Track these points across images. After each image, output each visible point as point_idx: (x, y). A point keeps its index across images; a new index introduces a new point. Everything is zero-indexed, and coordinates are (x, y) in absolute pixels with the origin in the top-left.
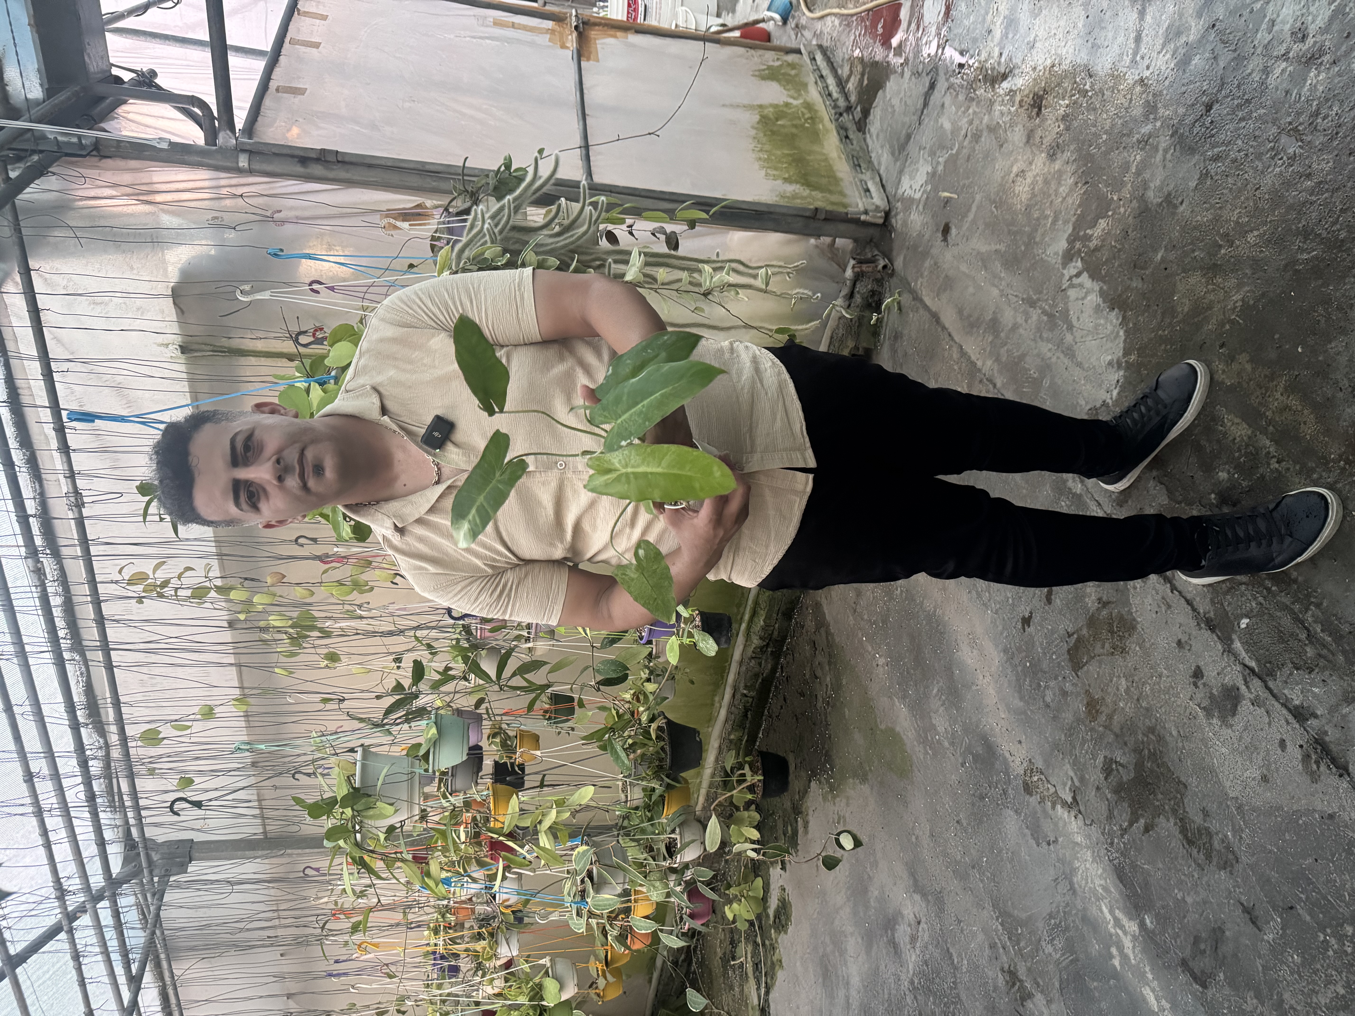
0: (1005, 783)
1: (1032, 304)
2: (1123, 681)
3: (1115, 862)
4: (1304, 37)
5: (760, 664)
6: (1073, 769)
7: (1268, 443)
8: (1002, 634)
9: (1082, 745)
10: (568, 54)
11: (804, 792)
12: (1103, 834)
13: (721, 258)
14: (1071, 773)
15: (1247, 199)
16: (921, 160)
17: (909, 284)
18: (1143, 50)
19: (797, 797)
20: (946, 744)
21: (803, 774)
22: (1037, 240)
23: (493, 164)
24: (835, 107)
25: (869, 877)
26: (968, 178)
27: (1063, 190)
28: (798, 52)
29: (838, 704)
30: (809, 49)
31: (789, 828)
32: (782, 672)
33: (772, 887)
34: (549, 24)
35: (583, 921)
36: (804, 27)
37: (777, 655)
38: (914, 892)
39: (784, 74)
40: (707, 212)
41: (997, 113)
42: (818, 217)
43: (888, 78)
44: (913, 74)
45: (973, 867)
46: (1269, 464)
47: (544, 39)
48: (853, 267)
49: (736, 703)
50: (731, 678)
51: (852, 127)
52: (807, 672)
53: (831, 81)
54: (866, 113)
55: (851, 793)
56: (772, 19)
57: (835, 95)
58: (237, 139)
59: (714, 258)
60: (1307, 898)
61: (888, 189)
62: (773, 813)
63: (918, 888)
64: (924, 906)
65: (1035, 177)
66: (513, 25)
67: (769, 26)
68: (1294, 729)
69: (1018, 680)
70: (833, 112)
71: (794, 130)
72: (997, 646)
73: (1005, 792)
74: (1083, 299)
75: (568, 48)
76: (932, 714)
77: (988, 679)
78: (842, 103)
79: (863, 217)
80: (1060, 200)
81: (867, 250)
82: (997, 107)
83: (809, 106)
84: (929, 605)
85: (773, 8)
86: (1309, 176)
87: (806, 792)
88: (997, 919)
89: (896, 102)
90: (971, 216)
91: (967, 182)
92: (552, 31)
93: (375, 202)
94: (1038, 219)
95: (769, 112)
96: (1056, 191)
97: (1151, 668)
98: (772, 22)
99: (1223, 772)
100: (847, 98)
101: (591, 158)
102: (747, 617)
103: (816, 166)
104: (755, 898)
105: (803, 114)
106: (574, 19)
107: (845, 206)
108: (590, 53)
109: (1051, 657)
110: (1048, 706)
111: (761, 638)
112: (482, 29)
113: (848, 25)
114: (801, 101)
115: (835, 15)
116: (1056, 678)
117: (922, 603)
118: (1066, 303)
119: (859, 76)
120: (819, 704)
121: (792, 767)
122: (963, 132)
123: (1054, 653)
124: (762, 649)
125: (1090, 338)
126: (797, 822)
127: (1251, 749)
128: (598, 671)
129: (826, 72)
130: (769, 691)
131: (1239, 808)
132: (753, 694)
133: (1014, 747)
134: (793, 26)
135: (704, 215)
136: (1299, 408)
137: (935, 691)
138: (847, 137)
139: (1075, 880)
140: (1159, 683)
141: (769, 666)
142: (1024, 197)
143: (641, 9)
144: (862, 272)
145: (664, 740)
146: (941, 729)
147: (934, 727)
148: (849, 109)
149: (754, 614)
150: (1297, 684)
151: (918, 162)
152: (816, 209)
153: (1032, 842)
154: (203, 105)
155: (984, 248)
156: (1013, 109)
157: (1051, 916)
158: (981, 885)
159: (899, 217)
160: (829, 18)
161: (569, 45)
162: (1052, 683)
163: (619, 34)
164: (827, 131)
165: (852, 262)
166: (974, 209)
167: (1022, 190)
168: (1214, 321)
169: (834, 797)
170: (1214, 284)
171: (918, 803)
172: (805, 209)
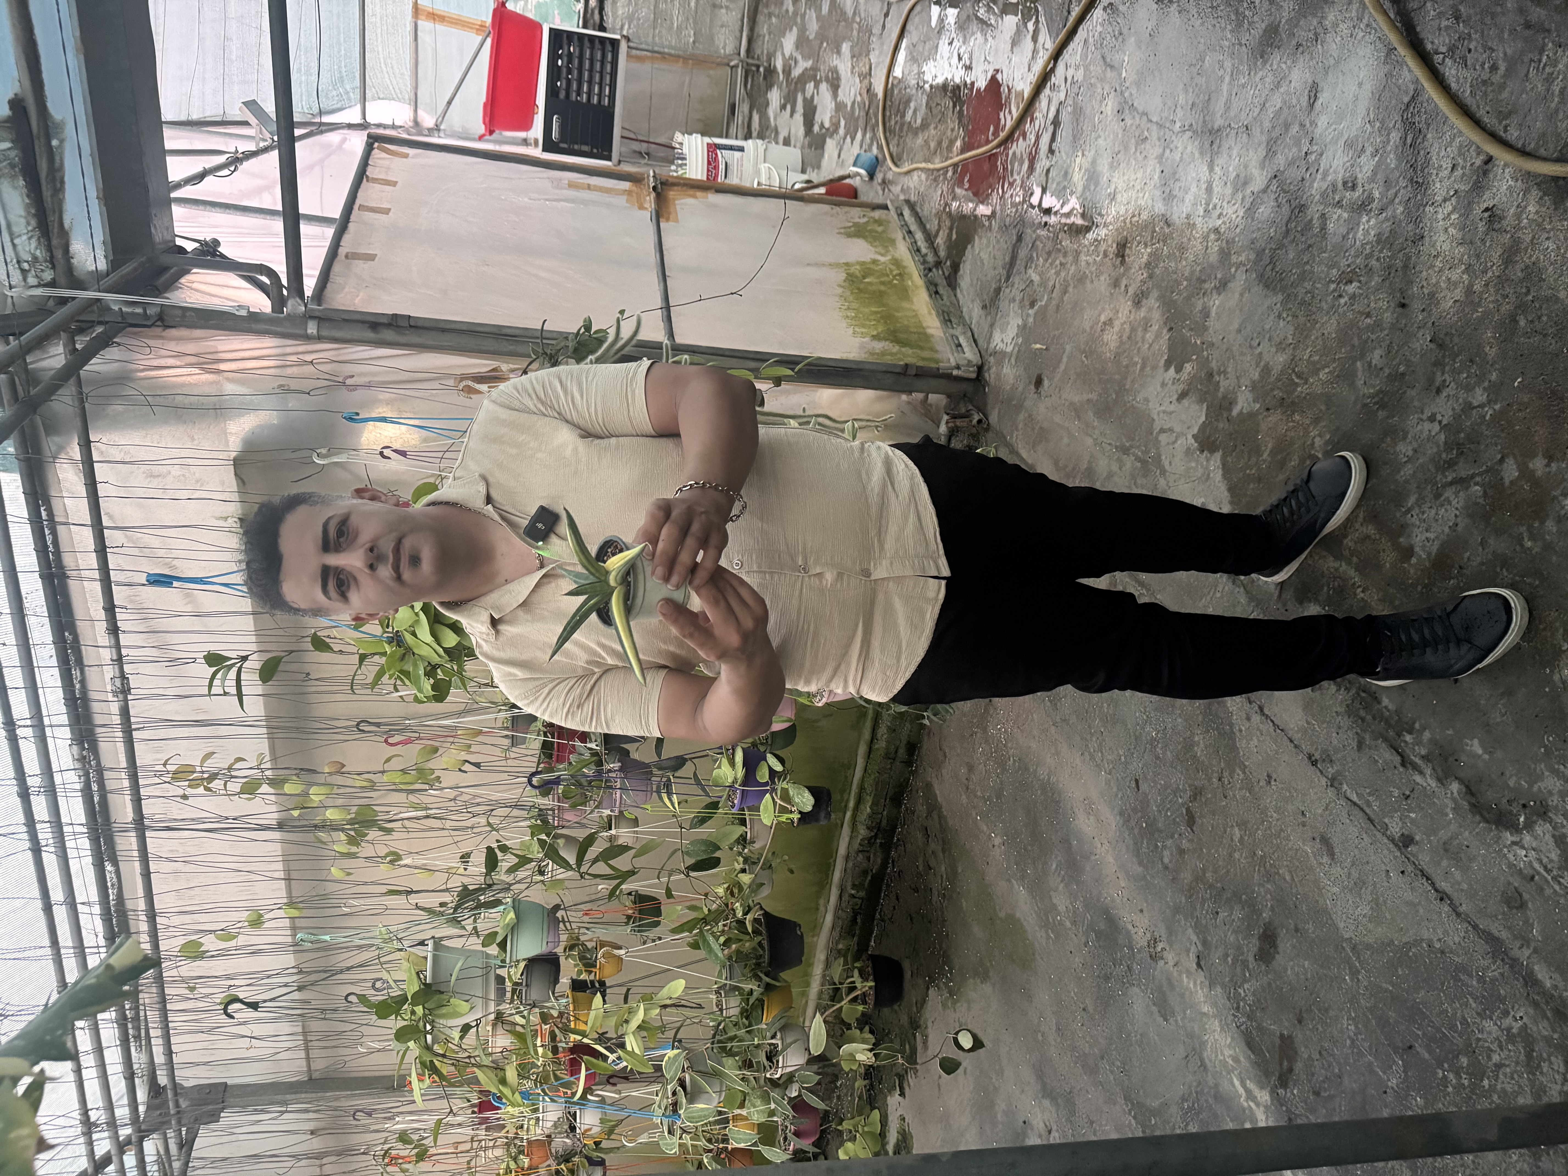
0: (1129, 959)
1: (1125, 451)
2: (1237, 832)
3: (1243, 1027)
4: (1354, 187)
5: (868, 859)
6: (1195, 932)
7: (1352, 572)
8: (1117, 795)
9: (1203, 905)
10: (646, 216)
11: (922, 1003)
12: (1229, 999)
13: (807, 413)
14: (1194, 938)
15: (1317, 338)
16: (1012, 313)
17: (1005, 438)
18: (1215, 200)
19: (915, 1009)
20: (1068, 924)
21: (920, 981)
22: (1127, 387)
23: (572, 326)
24: (924, 262)
25: (996, 1089)
26: (1058, 329)
27: (1149, 336)
28: (886, 207)
29: (954, 896)
30: (896, 205)
31: (907, 1047)
32: (893, 867)
33: (890, 1118)
34: (626, 185)
35: (675, 1140)
36: (891, 182)
37: (886, 847)
38: (1043, 1097)
39: (871, 231)
40: (793, 369)
41: (1083, 263)
42: (909, 372)
43: (975, 231)
44: (1000, 228)
45: (1102, 1058)
46: (1355, 595)
47: (622, 200)
48: (947, 423)
49: (843, 905)
50: (837, 876)
51: (942, 282)
52: (920, 864)
53: (919, 236)
54: (956, 267)
55: (972, 995)
56: (858, 174)
57: (924, 250)
58: (306, 307)
59: (801, 413)
60: (1424, 1034)
61: (981, 342)
62: (889, 1032)
63: (1047, 1092)
64: (1054, 1110)
65: (1122, 324)
66: (589, 187)
67: (856, 182)
68: (1395, 858)
69: (1135, 844)
70: (922, 267)
71: (882, 288)
72: (1113, 809)
73: (1130, 968)
74: (1174, 442)
75: (646, 209)
76: (1052, 893)
77: (1106, 846)
78: (931, 258)
79: (955, 372)
80: (1147, 346)
81: (962, 405)
82: (1083, 257)
83: (897, 262)
84: (1042, 773)
85: (859, 164)
86: (1368, 315)
87: (924, 1001)
88: (1130, 1113)
89: (984, 256)
90: (1062, 367)
91: (1057, 333)
92: (629, 193)
93: (450, 367)
94: (1127, 366)
95: (856, 270)
96: (1143, 338)
97: (1262, 813)
98: (858, 178)
99: (1336, 913)
100: (936, 252)
101: (673, 320)
102: (851, 804)
103: (906, 323)
104: (871, 1134)
105: (891, 271)
106: (652, 179)
107: (937, 361)
108: (669, 213)
109: (1166, 815)
110: (1166, 868)
111: (868, 828)
112: (557, 191)
113: (935, 180)
114: (889, 257)
115: (922, 169)
116: (1172, 837)
117: (1035, 771)
118: (1158, 449)
119: (947, 231)
120: (935, 899)
121: (908, 975)
122: (1051, 284)
123: (1168, 809)
124: (871, 841)
125: (1182, 481)
126: (915, 1037)
127: (1360, 884)
128: (688, 853)
129: (914, 227)
130: (880, 891)
131: (1354, 948)
132: (862, 894)
133: (1136, 918)
134: (880, 181)
135: (789, 372)
136: (1378, 537)
137: (1054, 866)
138: (937, 293)
139: (1205, 1055)
140: (1270, 828)
141: (879, 861)
142: (1113, 345)
143: (722, 167)
144: (956, 427)
145: (761, 935)
146: (1062, 908)
147: (1054, 907)
148: (938, 264)
149: (859, 800)
150: (1396, 811)
151: (1008, 315)
152: (906, 365)
153: (1160, 1020)
154: (271, 273)
155: (1076, 399)
156: (1098, 259)
157: (1184, 1099)
158: (1112, 1078)
159: (992, 371)
160: (915, 173)
161: (647, 205)
162: (1169, 843)
163: (699, 194)
164: (917, 287)
165: (946, 417)
166: (1065, 359)
167: (1111, 338)
168: (1296, 457)
169: (955, 1003)
170: (1293, 421)
171: (1043, 997)
172: (895, 365)
